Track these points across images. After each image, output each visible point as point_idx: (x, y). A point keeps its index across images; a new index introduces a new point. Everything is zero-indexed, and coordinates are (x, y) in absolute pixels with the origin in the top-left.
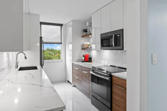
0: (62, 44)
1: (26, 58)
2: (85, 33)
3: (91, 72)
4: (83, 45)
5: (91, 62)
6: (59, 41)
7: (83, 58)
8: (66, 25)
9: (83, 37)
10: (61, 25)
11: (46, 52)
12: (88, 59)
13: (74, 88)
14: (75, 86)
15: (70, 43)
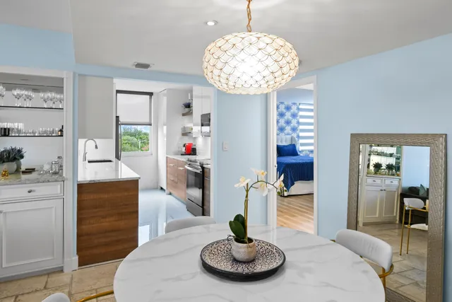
0: (150, 125)
1: (96, 147)
2: (187, 110)
3: (187, 167)
4: (184, 128)
5: (195, 155)
6: (147, 121)
7: (184, 149)
8: (158, 94)
9: (184, 115)
10: (151, 94)
11: (125, 137)
12: (191, 151)
13: (169, 196)
14: (170, 194)
15: (164, 125)
